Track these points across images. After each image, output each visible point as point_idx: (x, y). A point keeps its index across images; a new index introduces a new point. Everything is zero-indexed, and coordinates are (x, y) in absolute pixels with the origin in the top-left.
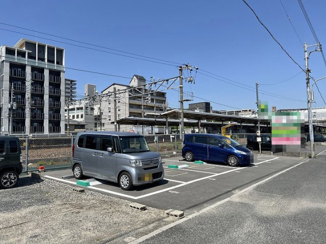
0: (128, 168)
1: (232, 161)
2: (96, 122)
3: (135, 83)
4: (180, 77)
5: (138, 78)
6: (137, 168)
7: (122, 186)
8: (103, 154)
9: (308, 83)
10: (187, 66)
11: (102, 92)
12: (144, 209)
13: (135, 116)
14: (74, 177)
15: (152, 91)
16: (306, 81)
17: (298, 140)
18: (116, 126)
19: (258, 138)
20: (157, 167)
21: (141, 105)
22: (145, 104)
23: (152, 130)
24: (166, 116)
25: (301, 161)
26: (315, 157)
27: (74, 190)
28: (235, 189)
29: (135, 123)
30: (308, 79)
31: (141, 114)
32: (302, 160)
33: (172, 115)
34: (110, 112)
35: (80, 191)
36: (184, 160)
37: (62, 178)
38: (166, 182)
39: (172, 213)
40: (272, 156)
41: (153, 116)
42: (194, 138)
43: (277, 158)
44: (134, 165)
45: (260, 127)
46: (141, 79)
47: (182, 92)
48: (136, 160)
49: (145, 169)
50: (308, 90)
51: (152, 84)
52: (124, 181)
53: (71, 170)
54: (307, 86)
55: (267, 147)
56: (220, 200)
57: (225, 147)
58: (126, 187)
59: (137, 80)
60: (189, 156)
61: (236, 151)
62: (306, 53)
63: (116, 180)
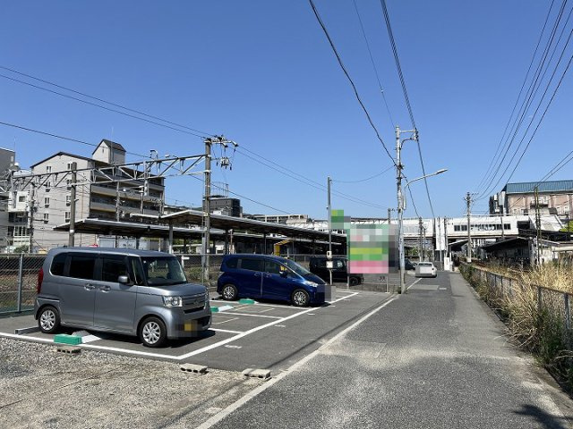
0: (159, 310)
1: (300, 298)
2: (12, 225)
3: (103, 155)
4: (206, 156)
5: (110, 147)
6: (174, 310)
7: (147, 340)
8: (107, 287)
9: (399, 184)
10: (220, 139)
11: (32, 167)
12: (204, 372)
13: (100, 217)
14: (40, 329)
15: (151, 175)
16: (397, 181)
17: (383, 266)
18: (72, 235)
19: (328, 263)
20: (202, 308)
21: (115, 198)
22: (123, 196)
23: (138, 245)
24: (170, 220)
25: (388, 298)
26: (405, 293)
27: (59, 351)
28: (319, 338)
29: (104, 231)
30: (400, 178)
31: (114, 213)
32: (390, 297)
33: (181, 219)
34: (47, 206)
35: (73, 352)
36: (220, 298)
37: (17, 332)
38: (213, 333)
39: (254, 373)
40: (348, 291)
41: (136, 219)
42: (240, 261)
43: (356, 293)
44: (169, 305)
45: (332, 245)
46: (116, 149)
47: (208, 181)
48: (173, 297)
49: (187, 312)
50: (400, 194)
51: (151, 163)
52: (151, 333)
53: (33, 317)
54: (398, 189)
55: (341, 276)
56: (307, 354)
57: (289, 277)
58: (154, 342)
59: (107, 151)
60: (229, 291)
61: (305, 282)
62: (398, 141)
63: (134, 332)
